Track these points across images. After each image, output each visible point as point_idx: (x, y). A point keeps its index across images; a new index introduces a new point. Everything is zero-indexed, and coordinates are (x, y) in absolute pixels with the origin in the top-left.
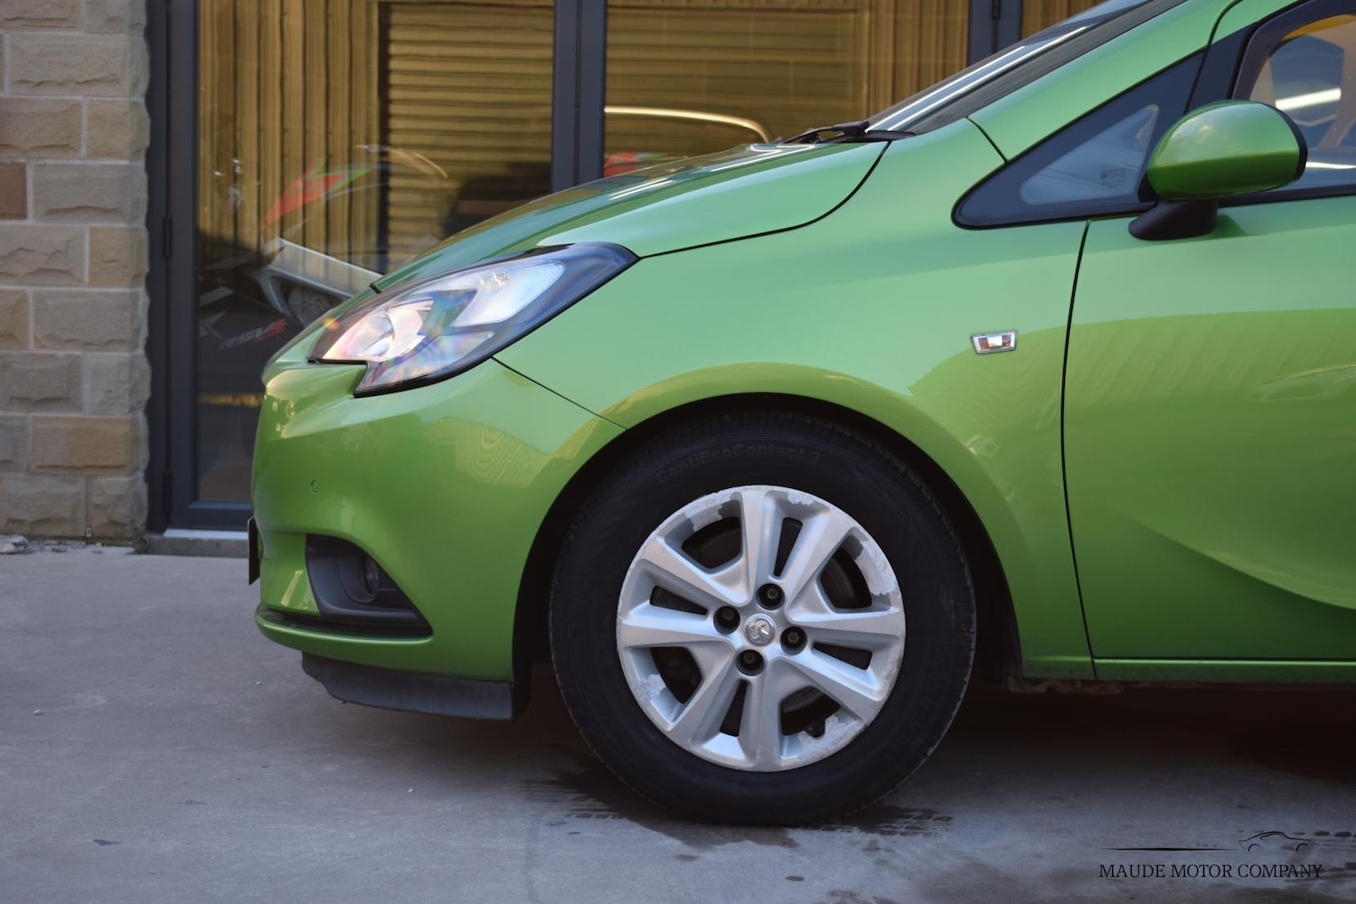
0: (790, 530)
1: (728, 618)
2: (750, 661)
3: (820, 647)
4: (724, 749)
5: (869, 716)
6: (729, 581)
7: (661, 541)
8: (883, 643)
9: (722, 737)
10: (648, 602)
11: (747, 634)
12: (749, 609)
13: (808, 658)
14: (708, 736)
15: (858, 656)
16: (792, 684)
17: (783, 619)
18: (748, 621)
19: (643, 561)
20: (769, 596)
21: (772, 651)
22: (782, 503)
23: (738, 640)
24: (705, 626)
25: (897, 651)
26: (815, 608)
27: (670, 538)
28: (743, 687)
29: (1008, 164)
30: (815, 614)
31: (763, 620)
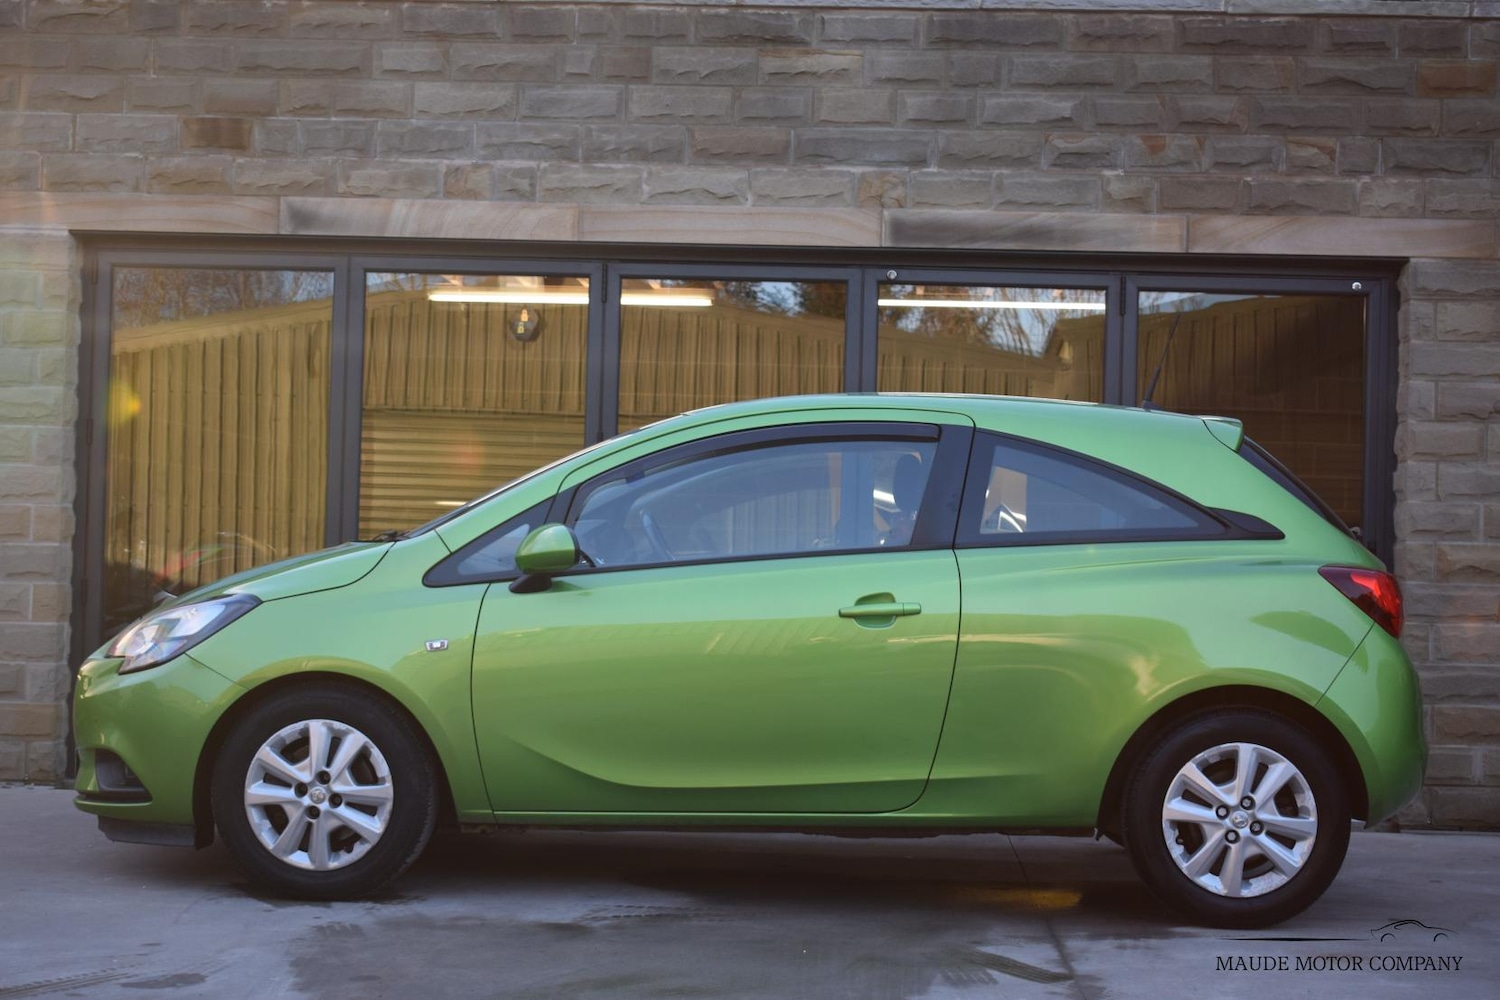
0: (335, 743)
1: (301, 789)
2: (313, 812)
3: (350, 805)
4: (300, 859)
5: (374, 841)
6: (302, 770)
7: (268, 749)
8: (383, 803)
9: (299, 852)
10: (262, 781)
11: (311, 797)
12: (312, 784)
13: (343, 810)
14: (292, 852)
15: (370, 810)
16: (334, 823)
17: (329, 790)
18: (313, 790)
19: (258, 759)
20: (323, 778)
21: (324, 806)
22: (331, 729)
23: (306, 801)
24: (290, 793)
25: (389, 806)
26: (346, 783)
27: (272, 747)
28: (310, 825)
29: (452, 554)
30: (345, 786)
31: (319, 790)
